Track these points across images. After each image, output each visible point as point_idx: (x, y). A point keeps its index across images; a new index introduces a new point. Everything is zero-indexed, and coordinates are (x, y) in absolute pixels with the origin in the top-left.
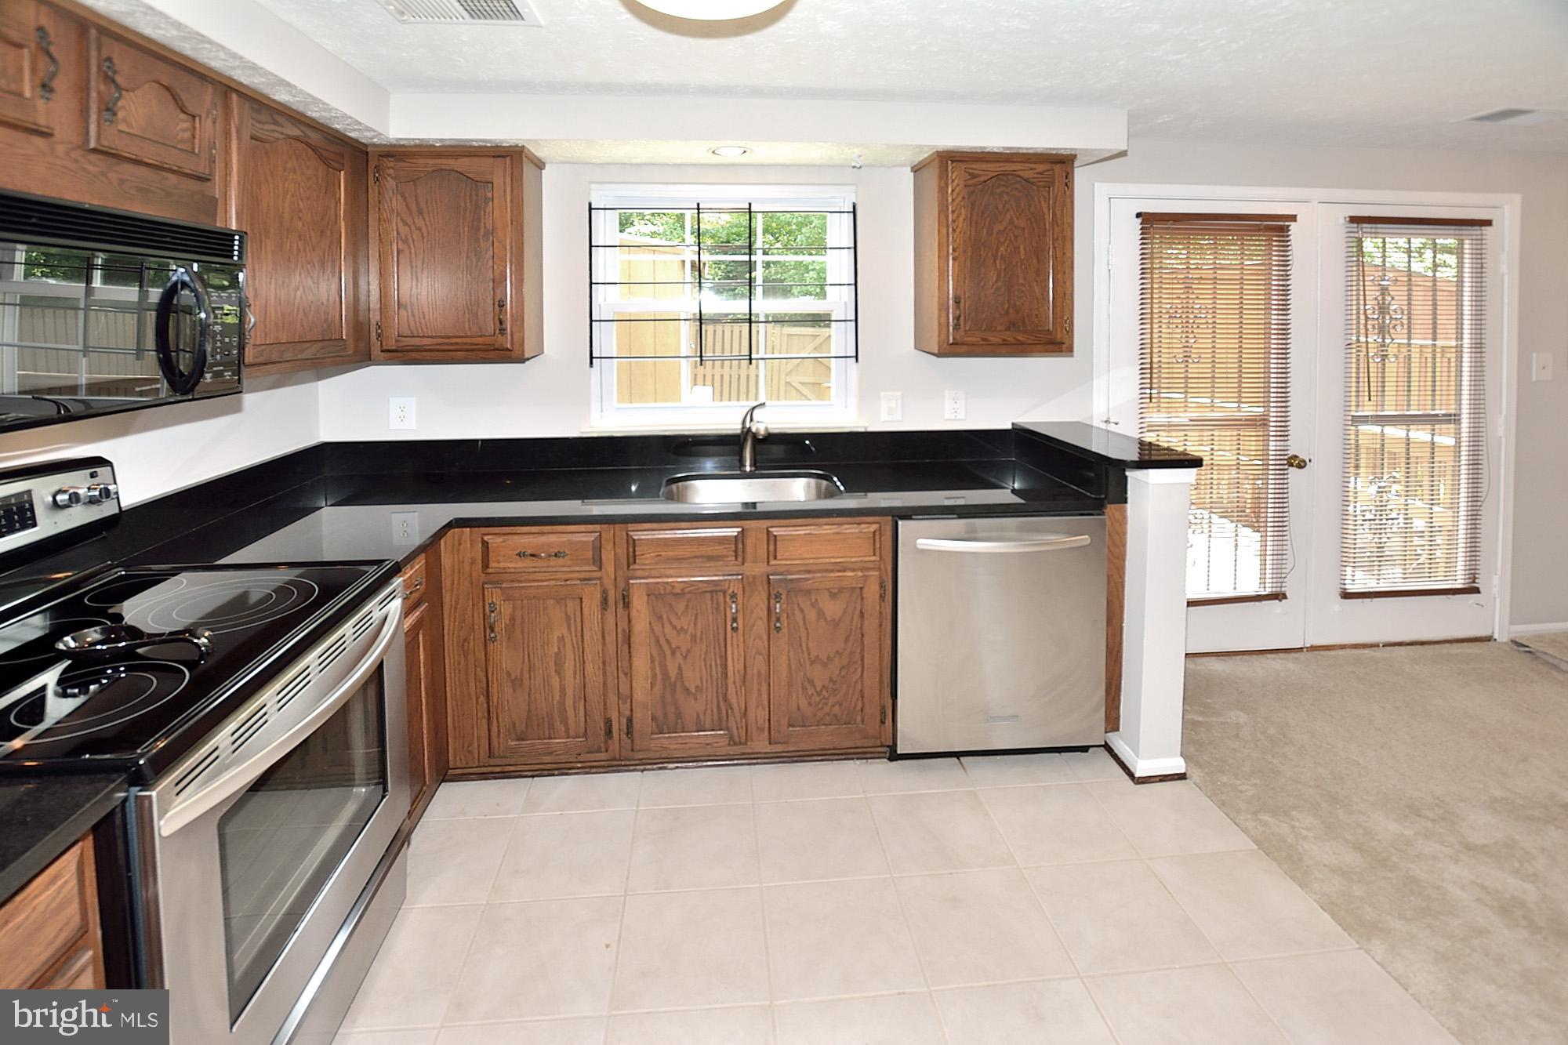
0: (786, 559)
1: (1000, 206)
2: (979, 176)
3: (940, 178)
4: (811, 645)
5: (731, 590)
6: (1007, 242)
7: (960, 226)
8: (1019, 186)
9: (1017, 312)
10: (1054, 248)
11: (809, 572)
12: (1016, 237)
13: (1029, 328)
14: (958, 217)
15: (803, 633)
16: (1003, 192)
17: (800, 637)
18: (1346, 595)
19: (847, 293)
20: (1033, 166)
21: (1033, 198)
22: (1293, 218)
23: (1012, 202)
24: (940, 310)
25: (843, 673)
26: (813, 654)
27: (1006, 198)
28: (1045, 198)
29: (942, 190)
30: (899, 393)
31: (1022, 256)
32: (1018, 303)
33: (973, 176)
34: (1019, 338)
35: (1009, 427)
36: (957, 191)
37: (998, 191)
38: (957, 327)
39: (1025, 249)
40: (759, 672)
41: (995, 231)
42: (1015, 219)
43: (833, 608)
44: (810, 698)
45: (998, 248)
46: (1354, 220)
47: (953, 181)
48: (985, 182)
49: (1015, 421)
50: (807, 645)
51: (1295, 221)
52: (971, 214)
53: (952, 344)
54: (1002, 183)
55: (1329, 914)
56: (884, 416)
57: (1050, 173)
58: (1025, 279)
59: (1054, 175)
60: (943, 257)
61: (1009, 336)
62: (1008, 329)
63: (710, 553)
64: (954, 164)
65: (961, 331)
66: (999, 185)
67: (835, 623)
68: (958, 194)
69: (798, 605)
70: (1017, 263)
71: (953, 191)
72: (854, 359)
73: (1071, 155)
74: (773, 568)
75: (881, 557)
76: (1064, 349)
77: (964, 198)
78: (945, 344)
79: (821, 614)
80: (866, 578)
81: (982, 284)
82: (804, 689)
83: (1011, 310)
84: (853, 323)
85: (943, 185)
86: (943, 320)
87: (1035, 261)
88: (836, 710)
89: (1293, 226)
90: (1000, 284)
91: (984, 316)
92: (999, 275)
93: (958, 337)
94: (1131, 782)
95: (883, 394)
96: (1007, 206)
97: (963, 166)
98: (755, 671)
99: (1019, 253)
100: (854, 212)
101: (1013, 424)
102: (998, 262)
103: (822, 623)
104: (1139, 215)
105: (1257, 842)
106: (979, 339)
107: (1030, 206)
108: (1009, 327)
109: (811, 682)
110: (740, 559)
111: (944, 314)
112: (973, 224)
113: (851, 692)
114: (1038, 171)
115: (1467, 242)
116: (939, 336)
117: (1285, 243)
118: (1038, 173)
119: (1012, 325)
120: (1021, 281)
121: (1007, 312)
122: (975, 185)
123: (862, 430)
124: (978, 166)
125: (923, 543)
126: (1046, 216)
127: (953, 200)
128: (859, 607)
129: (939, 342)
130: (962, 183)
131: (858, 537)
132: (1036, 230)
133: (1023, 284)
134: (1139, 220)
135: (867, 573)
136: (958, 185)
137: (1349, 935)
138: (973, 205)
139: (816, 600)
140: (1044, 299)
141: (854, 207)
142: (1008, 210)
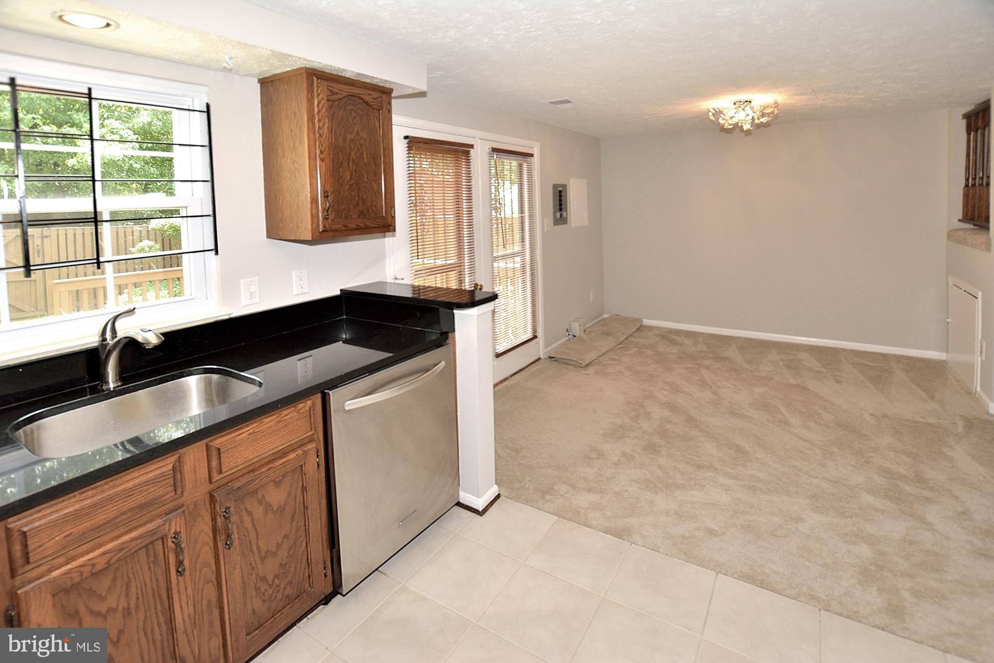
0: (232, 469)
1: (351, 121)
2: (337, 94)
3: (308, 90)
4: (261, 543)
5: (173, 530)
6: (356, 149)
7: (325, 133)
8: (361, 107)
9: (364, 203)
10: (384, 156)
11: (253, 471)
12: (361, 145)
13: (372, 215)
14: (323, 125)
15: (253, 535)
16: (351, 109)
17: (250, 541)
18: (498, 355)
19: (203, 190)
20: (370, 92)
21: (370, 117)
22: (472, 146)
23: (358, 118)
24: (312, 203)
25: (292, 552)
26: (264, 550)
27: (354, 114)
28: (377, 118)
29: (310, 101)
30: (257, 278)
31: (366, 161)
32: (364, 197)
33: (333, 93)
34: (367, 224)
35: (339, 293)
36: (322, 102)
37: (349, 108)
38: (325, 219)
39: (367, 155)
40: (209, 602)
41: (348, 139)
42: (360, 131)
43: (276, 496)
44: (264, 594)
45: (350, 154)
46: (494, 150)
47: (318, 95)
48: (341, 99)
49: (342, 288)
50: (257, 544)
51: (473, 148)
52: (332, 125)
53: (323, 231)
54: (352, 102)
55: (610, 534)
56: (244, 300)
57: (380, 99)
58: (368, 178)
59: (382, 101)
60: (312, 159)
61: (361, 222)
62: (359, 217)
63: (143, 500)
64: (319, 81)
65: (330, 221)
66: (349, 104)
67: (281, 509)
68: (323, 107)
69: (246, 509)
70: (362, 165)
71: (319, 103)
72: (214, 252)
73: (390, 89)
74: (215, 484)
75: (315, 430)
76: (391, 230)
77: (326, 110)
78: (317, 232)
79: (268, 507)
80: (305, 453)
81: (341, 181)
82: (257, 589)
83: (360, 203)
84: (211, 219)
85: (310, 97)
86: (314, 211)
87: (373, 165)
88: (288, 591)
89: (472, 151)
90: (352, 182)
91: (343, 207)
92: (351, 174)
93: (327, 226)
94: (478, 516)
95: (242, 281)
96: (355, 121)
97: (325, 83)
98: (205, 603)
99: (364, 158)
100: (208, 112)
101: (341, 290)
102: (350, 164)
103: (271, 516)
104: (406, 137)
105: (556, 514)
106: (341, 226)
107: (369, 122)
108: (360, 215)
109: (264, 579)
110: (179, 492)
111: (314, 206)
112: (333, 132)
113: (299, 567)
114: (373, 96)
115: (525, 164)
116: (312, 225)
117: (468, 161)
118: (373, 98)
119: (361, 214)
120: (366, 180)
121: (358, 204)
122: (334, 101)
123: (227, 317)
124: (336, 87)
125: (350, 405)
126: (378, 132)
127: (319, 111)
128: (300, 484)
129: (312, 230)
130: (325, 97)
131: (297, 419)
132: (373, 141)
133: (366, 182)
134: (407, 141)
135: (306, 449)
136: (323, 99)
137: (623, 540)
138: (333, 116)
139: (263, 496)
140: (379, 193)
141: (208, 106)
142: (355, 124)
